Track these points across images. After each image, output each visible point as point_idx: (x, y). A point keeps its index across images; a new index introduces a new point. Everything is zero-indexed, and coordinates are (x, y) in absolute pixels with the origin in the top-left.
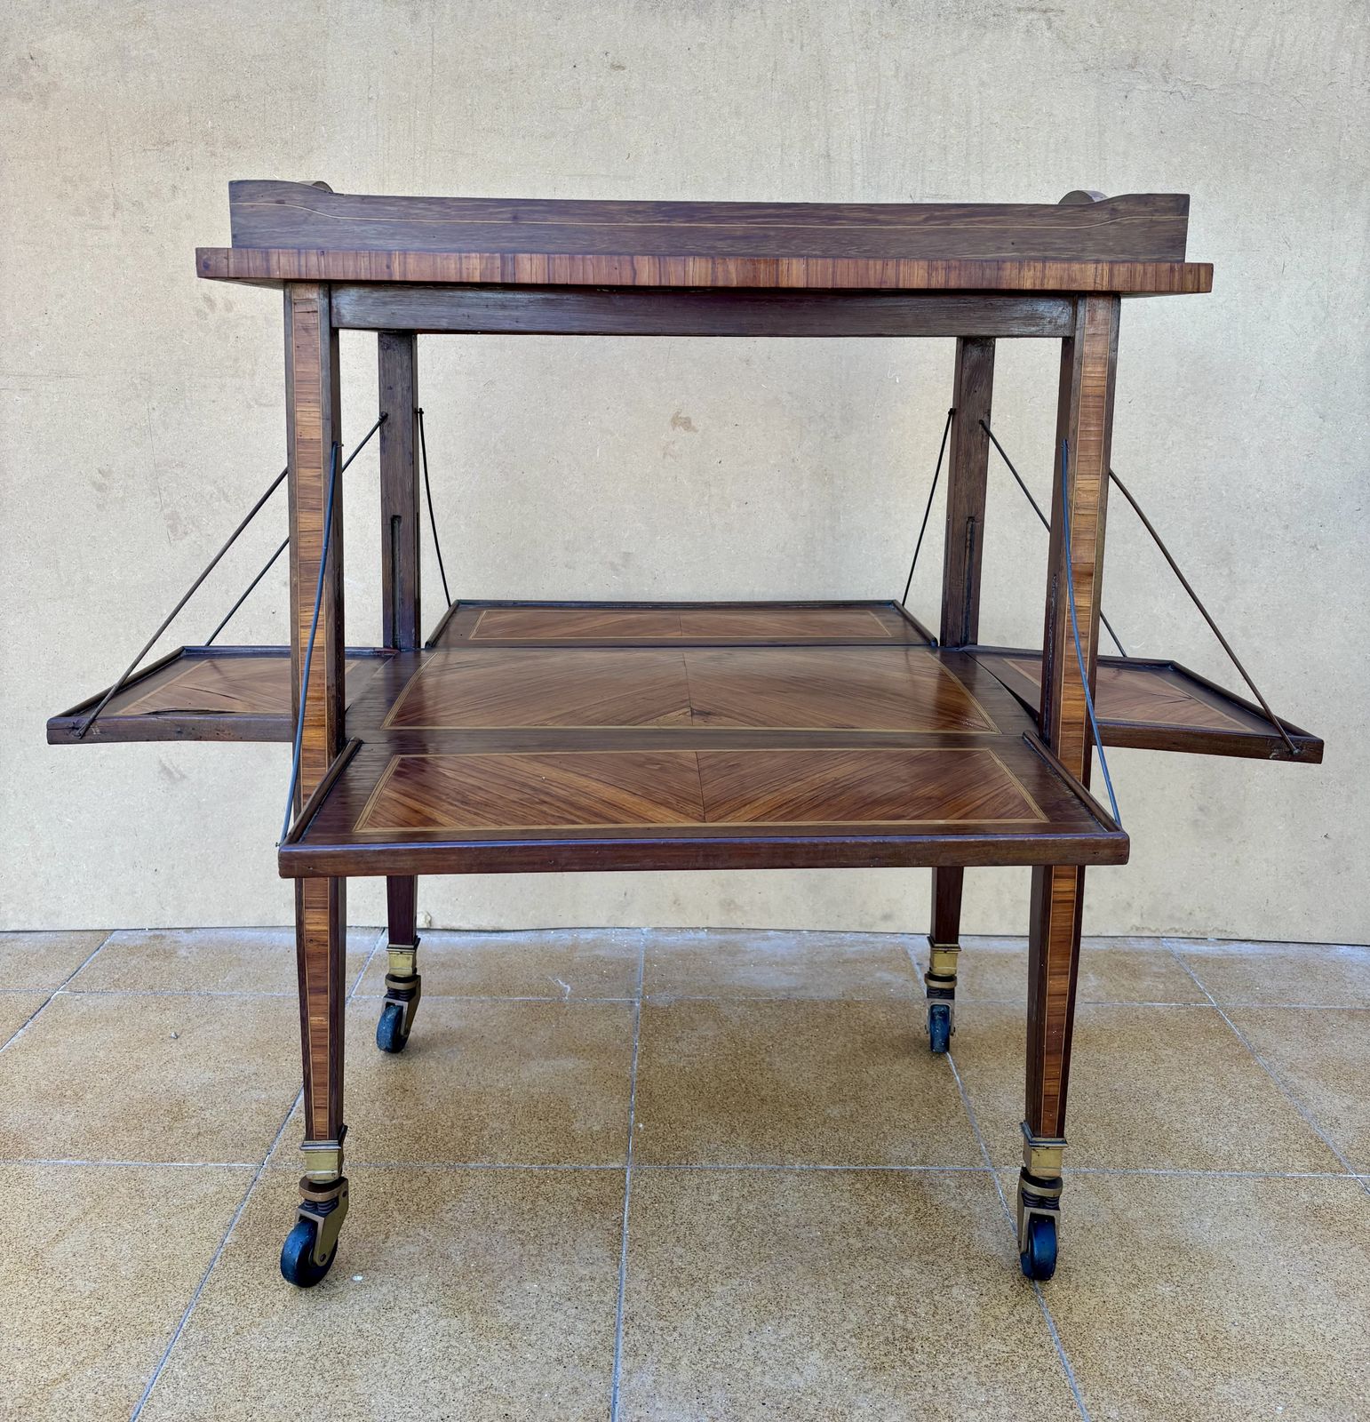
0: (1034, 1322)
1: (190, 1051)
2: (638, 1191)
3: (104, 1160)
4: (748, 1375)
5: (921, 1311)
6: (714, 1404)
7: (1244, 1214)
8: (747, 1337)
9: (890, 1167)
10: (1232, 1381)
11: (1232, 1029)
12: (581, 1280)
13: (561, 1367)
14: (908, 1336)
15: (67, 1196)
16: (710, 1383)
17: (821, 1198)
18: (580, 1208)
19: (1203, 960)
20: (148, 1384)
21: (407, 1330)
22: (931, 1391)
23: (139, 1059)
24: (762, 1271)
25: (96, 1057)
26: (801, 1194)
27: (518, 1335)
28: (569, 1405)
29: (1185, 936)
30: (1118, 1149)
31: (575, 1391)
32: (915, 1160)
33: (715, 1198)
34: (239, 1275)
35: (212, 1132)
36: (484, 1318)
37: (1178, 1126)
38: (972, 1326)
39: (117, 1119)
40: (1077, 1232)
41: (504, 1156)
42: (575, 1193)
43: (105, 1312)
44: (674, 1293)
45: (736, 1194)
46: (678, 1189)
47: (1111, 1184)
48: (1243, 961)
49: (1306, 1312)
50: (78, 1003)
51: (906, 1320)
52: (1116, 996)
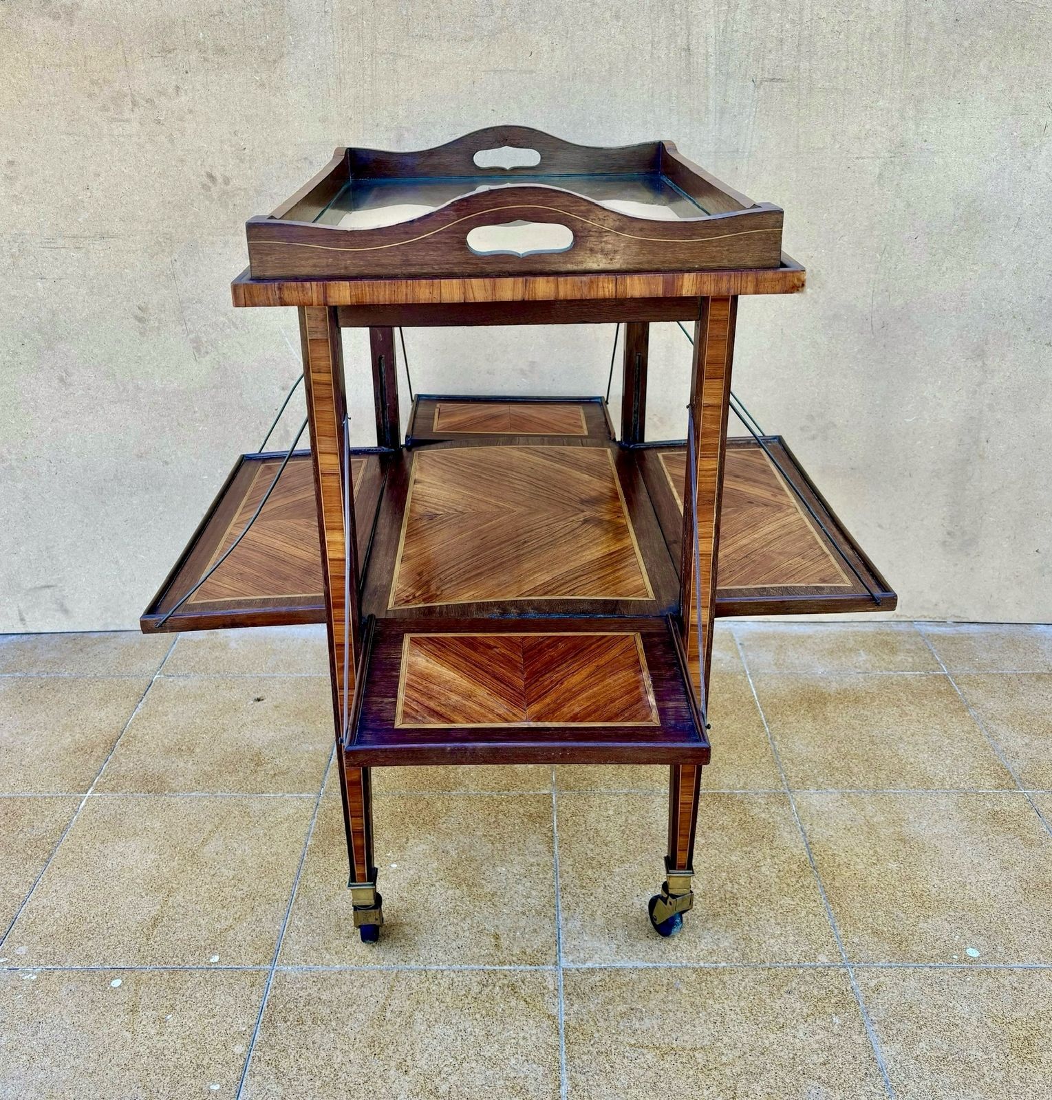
0: (811, 887)
1: (256, 718)
2: (561, 808)
3: (219, 793)
4: (638, 920)
5: (742, 881)
6: (619, 937)
7: (948, 817)
8: (636, 898)
9: (722, 791)
10: (929, 920)
11: (956, 691)
12: (531, 865)
13: (525, 917)
14: (734, 897)
15: (203, 817)
16: (615, 926)
19: (941, 638)
20: (281, 930)
21: (430, 897)
22: (748, 928)
23: (223, 724)
24: (644, 858)
25: (195, 723)
27: (497, 899)
28: (532, 939)
29: (931, 620)
30: (872, 776)
31: (535, 931)
32: (738, 786)
35: (283, 774)
36: (475, 889)
37: (912, 760)
38: (773, 890)
39: (220, 765)
40: (842, 831)
41: (473, 787)
42: (521, 811)
43: (245, 889)
44: (589, 872)
45: (624, 810)
46: (587, 807)
47: (865, 800)
48: (970, 638)
49: (980, 879)
50: (172, 684)
51: (732, 888)
52: (879, 667)
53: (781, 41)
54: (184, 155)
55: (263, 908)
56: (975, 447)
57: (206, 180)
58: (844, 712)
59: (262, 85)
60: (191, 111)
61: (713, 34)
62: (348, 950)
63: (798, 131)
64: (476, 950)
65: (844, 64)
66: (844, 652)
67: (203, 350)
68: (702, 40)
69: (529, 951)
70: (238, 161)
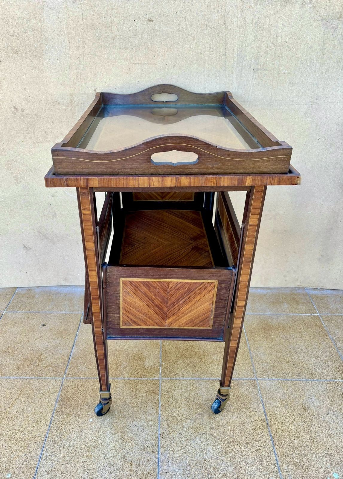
0: (267, 436)
1: (42, 335)
2: (163, 388)
3: (22, 377)
4: (192, 455)
5: (237, 432)
6: (184, 465)
7: (323, 395)
8: (192, 441)
10: (317, 456)
11: (323, 324)
12: (149, 421)
13: (144, 452)
14: (234, 441)
15: (13, 390)
16: (183, 458)
17: (211, 390)
18: (148, 394)
19: (316, 297)
20: (39, 459)
21: (104, 439)
22: (240, 460)
23: (28, 338)
24: (196, 417)
25: (17, 337)
26: (206, 389)
28: (147, 466)
29: (312, 287)
30: (290, 371)
31: (148, 460)
32: (236, 376)
33: (183, 390)
34: (60, 419)
35: (50, 366)
36: (124, 435)
37: (307, 362)
38: (251, 438)
39: (24, 361)
40: (279, 403)
41: (127, 375)
42: (146, 389)
43: (26, 433)
44: (173, 425)
45: (189, 390)
46: (173, 387)
47: (288, 385)
48: (327, 297)
49: (338, 432)
50: (10, 316)
51: (233, 435)
52: (292, 311)
53: (267, 51)
54: (3, 99)
55: (33, 445)
56: (335, 223)
57: (14, 110)
58: (279, 335)
59: (35, 68)
60: (4, 79)
61: (237, 48)
62: (67, 471)
63: (272, 92)
64: (122, 472)
65: (294, 63)
66: (278, 303)
67: (19, 181)
68: (231, 51)
69: (145, 473)
70: (27, 102)
